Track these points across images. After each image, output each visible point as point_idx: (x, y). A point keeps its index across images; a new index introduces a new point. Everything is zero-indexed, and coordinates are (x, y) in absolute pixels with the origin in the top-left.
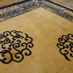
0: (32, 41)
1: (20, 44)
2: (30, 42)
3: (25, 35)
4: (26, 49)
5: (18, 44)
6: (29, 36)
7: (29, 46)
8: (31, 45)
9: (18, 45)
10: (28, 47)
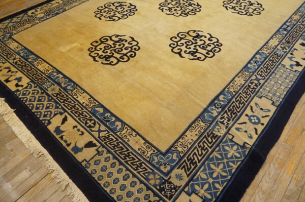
0: (172, 50)
1: (185, 45)
2: (173, 48)
3: (183, 55)
4: (177, 42)
5: (188, 45)
6: (178, 55)
7: (174, 44)
8: (172, 45)
9: (187, 43)
10: (176, 43)
